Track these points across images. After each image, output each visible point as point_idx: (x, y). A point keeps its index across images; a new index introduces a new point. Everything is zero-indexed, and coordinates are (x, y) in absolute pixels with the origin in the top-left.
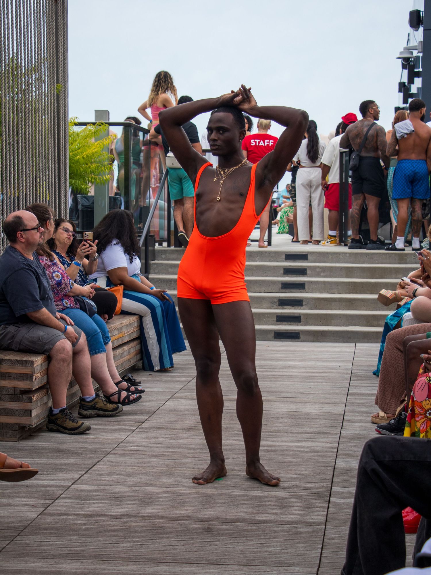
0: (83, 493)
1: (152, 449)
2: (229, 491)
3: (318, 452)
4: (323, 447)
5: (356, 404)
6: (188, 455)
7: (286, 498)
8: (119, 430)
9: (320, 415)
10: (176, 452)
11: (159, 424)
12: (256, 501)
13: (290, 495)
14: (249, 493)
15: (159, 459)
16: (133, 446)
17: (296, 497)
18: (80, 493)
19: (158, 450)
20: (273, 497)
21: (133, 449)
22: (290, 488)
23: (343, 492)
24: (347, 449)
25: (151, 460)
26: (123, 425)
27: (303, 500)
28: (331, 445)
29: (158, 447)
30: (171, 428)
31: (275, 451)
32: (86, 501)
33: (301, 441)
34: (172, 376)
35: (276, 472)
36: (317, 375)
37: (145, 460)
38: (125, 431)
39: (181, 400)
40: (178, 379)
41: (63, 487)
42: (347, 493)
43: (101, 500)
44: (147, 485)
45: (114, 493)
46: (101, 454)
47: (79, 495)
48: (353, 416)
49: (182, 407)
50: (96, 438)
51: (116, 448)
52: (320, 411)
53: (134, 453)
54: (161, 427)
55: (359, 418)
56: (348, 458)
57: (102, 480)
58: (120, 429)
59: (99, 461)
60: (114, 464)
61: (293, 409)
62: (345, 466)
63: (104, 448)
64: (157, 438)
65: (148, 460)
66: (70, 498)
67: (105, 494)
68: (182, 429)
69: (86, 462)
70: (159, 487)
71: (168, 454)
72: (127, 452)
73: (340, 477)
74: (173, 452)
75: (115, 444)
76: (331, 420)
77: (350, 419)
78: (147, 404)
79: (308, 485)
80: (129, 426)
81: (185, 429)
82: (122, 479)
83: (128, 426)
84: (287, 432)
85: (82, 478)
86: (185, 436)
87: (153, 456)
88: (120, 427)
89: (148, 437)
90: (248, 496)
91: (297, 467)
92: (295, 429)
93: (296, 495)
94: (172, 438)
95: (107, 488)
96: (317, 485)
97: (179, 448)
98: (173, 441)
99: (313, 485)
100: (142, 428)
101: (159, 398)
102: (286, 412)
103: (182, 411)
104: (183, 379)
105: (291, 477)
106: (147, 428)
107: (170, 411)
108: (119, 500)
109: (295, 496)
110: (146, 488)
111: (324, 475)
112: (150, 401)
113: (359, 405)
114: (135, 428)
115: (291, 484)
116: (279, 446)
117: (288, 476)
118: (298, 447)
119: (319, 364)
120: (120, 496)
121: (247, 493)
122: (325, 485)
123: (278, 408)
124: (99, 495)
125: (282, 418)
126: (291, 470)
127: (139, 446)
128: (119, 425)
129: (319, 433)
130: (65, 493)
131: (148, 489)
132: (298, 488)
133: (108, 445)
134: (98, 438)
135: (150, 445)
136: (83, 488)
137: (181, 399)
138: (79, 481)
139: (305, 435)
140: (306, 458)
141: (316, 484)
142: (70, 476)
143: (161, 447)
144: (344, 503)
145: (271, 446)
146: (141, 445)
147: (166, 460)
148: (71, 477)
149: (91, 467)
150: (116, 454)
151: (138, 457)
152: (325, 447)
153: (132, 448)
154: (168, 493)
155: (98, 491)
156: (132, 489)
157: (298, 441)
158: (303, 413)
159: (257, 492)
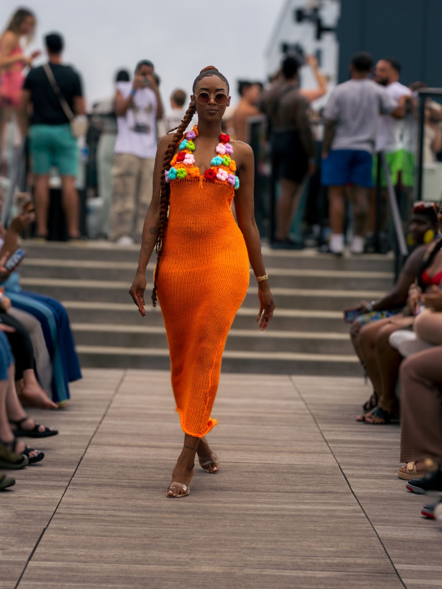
0: (52, 572)
1: (109, 512)
2: (257, 570)
3: (342, 517)
4: (342, 511)
5: (347, 454)
6: (165, 521)
7: (341, 579)
8: (45, 487)
9: (309, 469)
10: (146, 518)
11: (95, 480)
12: (302, 583)
13: (344, 575)
14: (286, 573)
15: (128, 526)
16: (80, 509)
17: (355, 578)
18: (48, 572)
19: (118, 514)
20: (323, 578)
21: (82, 513)
22: (337, 565)
23: (412, 571)
24: (377, 513)
25: (118, 528)
26: (46, 480)
27: (367, 582)
28: (351, 508)
29: (115, 510)
30: (117, 486)
31: (283, 516)
32: (64, 584)
33: (307, 503)
34: (71, 416)
35: (304, 544)
36: (267, 415)
37: (110, 527)
38: (54, 487)
39: (106, 447)
40: (82, 419)
41: (19, 563)
42: (419, 571)
43: (84, 582)
44: (136, 562)
45: (96, 572)
46: (42, 519)
47: (48, 575)
48: (353, 469)
49: (113, 457)
50: (19, 497)
51: (57, 511)
52: (305, 463)
53: (88, 518)
54: (101, 483)
55: (364, 473)
56: (388, 525)
57: (68, 555)
58: (46, 485)
59: (45, 530)
60: (69, 532)
61: (266, 460)
62: (392, 536)
63: (40, 511)
64: (106, 498)
65: (113, 527)
66: (38, 580)
67: (85, 574)
68: (133, 487)
69: (27, 530)
70: (154, 565)
71: (136, 519)
72: (76, 517)
73: (396, 551)
74: (142, 517)
75: (51, 504)
76: (327, 475)
77: (353, 474)
78: (62, 452)
79: (359, 561)
80: (56, 481)
81: (137, 487)
82: (96, 553)
83: (53, 481)
84: (279, 492)
85: (36, 551)
86: (142, 495)
87: (117, 522)
88: (44, 483)
89: (92, 497)
90: (287, 577)
91: (327, 537)
92: (288, 488)
93: (352, 575)
94: (126, 498)
95: (82, 566)
96: (373, 561)
97: (146, 511)
98: (131, 502)
99: (367, 561)
100: (75, 484)
101: (73, 443)
102: (261, 465)
103: (117, 462)
104: (89, 419)
105: (329, 551)
106: (82, 485)
107: (99, 461)
108: (108, 582)
109: (351, 577)
110: (138, 566)
111: (372, 548)
112: (62, 447)
113: (351, 455)
114: (67, 484)
115: (335, 560)
116: (283, 510)
117: (324, 549)
118: (308, 510)
119: (260, 402)
120: (108, 576)
121: (282, 572)
122: (382, 561)
123: (246, 459)
124: (77, 576)
125: (260, 472)
126: (321, 541)
127: (89, 509)
128: (40, 479)
129: (323, 493)
130: (27, 571)
131: (140, 567)
132: (348, 565)
133: (43, 507)
134: (22, 497)
135: (101, 507)
136: (47, 566)
137: (104, 445)
138: (35, 556)
139: (308, 495)
140: (331, 525)
141: (369, 560)
142: (17, 549)
143: (120, 510)
144: (424, 585)
145: (272, 510)
146: (90, 507)
147: (140, 529)
148: (21, 550)
149: (38, 537)
150: (63, 519)
151: (97, 523)
152: (347, 511)
153: (80, 512)
154: (172, 572)
155: (72, 570)
156: (117, 566)
157: (305, 504)
158: (284, 466)
159: (295, 571)
